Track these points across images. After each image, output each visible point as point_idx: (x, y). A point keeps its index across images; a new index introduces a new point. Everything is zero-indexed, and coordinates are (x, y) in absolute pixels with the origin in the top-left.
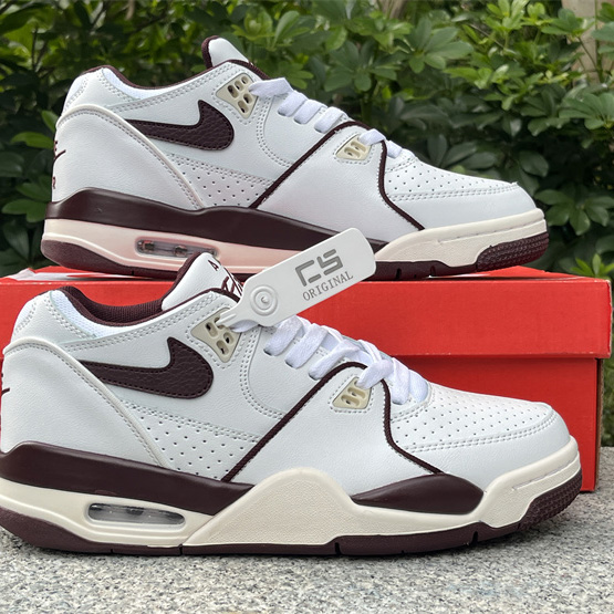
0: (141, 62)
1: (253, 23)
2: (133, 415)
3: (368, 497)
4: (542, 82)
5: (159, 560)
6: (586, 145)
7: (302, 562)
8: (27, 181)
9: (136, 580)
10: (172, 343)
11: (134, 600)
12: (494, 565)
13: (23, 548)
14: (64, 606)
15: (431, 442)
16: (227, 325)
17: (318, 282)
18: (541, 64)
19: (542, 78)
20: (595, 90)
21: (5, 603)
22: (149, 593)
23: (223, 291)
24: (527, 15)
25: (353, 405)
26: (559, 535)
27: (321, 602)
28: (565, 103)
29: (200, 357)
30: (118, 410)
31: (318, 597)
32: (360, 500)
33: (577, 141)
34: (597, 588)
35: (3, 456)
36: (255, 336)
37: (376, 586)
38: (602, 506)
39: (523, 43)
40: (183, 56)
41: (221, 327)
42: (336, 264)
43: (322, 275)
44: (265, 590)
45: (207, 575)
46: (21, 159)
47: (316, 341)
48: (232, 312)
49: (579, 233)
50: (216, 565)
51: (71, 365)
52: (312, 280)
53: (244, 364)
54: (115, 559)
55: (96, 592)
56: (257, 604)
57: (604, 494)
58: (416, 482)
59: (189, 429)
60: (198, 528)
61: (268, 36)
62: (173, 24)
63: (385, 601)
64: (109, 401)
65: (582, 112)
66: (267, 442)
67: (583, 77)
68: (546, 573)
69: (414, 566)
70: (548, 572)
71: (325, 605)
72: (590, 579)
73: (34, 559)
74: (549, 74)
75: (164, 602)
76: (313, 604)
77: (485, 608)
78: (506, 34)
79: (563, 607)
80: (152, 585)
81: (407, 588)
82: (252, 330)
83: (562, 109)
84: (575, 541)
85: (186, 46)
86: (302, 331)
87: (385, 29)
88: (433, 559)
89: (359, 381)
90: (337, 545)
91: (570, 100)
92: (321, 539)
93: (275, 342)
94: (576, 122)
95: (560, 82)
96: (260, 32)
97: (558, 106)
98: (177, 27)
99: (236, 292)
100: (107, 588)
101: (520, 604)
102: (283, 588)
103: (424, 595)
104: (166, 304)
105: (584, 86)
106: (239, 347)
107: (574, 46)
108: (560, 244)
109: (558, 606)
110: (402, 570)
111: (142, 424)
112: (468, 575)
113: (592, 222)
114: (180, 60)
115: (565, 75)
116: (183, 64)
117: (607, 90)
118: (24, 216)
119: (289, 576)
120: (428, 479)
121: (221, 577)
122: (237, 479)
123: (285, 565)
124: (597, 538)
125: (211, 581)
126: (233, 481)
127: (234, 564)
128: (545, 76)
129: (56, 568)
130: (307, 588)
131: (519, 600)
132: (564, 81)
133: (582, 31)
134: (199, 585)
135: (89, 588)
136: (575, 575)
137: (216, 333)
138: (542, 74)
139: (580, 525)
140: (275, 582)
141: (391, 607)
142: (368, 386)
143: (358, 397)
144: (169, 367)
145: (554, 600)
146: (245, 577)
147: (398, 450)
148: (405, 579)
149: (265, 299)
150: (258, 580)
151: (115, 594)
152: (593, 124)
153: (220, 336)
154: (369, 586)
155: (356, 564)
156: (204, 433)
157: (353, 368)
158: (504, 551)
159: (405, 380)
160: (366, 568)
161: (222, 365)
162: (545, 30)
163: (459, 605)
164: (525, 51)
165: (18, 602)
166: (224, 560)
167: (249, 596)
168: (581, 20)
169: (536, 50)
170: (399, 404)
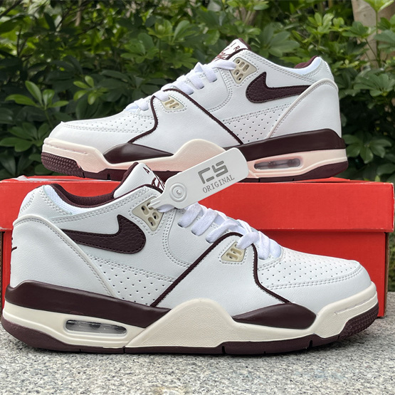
0: (86, 53)
1: (160, 27)
2: (95, 263)
3: (244, 317)
4: (342, 67)
5: (111, 356)
6: (370, 107)
7: (201, 358)
8: (15, 126)
9: (97, 368)
10: (120, 218)
11: (97, 380)
12: (323, 361)
13: (23, 350)
14: (52, 383)
15: (283, 283)
16: (155, 207)
17: (212, 181)
18: (342, 56)
19: (342, 65)
20: (376, 72)
21: (15, 381)
22: (106, 376)
23: (152, 186)
24: (333, 25)
25: (234, 259)
26: (363, 343)
27: (216, 381)
28: (358, 80)
29: (138, 227)
30: (85, 260)
31: (213, 379)
32: (238, 319)
33: (365, 105)
34: (389, 374)
35: (12, 290)
36: (173, 214)
37: (250, 372)
38: (389, 327)
39: (330, 43)
40: (113, 49)
41: (151, 209)
42: (223, 170)
43: (215, 177)
44: (179, 375)
45: (142, 366)
46: (11, 112)
47: (211, 218)
48: (158, 199)
49: (366, 162)
50: (147, 360)
51: (57, 232)
52: (209, 180)
53: (165, 232)
54: (83, 356)
55: (72, 375)
56: (175, 383)
57: (390, 319)
58: (273, 308)
59: (130, 273)
60: (135, 336)
61: (170, 35)
62: (106, 29)
63: (255, 381)
64: (80, 255)
65: (368, 86)
66: (179, 282)
67: (368, 64)
68: (356, 365)
69: (273, 361)
70: (357, 365)
71: (218, 383)
72: (384, 369)
73: (30, 355)
74: (347, 62)
75: (116, 381)
76: (210, 383)
77: (319, 385)
78: (319, 36)
79: (368, 385)
80: (108, 372)
81: (269, 373)
82: (171, 211)
83: (355, 83)
84: (373, 347)
85: (115, 43)
86: (202, 212)
87: (244, 32)
88: (284, 357)
89: (238, 244)
90: (223, 348)
91: (361, 78)
92: (213, 343)
93: (185, 219)
94: (364, 92)
95: (353, 67)
96: (165, 33)
97: (353, 82)
98: (109, 31)
99: (160, 187)
100: (79, 373)
101: (341, 383)
102: (190, 373)
103: (280, 378)
104: (116, 194)
105: (369, 69)
106: (162, 222)
107: (362, 45)
108: (354, 169)
109: (365, 384)
110: (265, 363)
111: (100, 270)
112: (307, 366)
113: (375, 156)
114: (110, 52)
115: (357, 63)
116: (113, 54)
117: (384, 72)
118: (13, 148)
119: (194, 366)
120: (281, 306)
121: (151, 367)
122: (160, 305)
123: (191, 360)
124: (387, 345)
125: (145, 369)
126: (158, 306)
127: (158, 359)
128: (344, 63)
129: (45, 361)
130: (206, 373)
131: (341, 381)
132: (356, 66)
133: (367, 35)
134: (137, 371)
135: (68, 373)
136: (374, 367)
137: (148, 212)
138: (342, 62)
139: (376, 337)
140: (185, 370)
141: (260, 384)
142: (244, 247)
143: (237, 254)
144: (117, 233)
145: (363, 381)
146: (165, 367)
147: (262, 288)
148: (267, 368)
149: (179, 191)
150: (174, 368)
151: (85, 376)
152: (375, 93)
153: (150, 214)
154: (245, 372)
155: (236, 360)
156: (139, 276)
157: (234, 236)
158: (329, 353)
159: (266, 244)
160: (242, 362)
161: (152, 232)
162: (344, 34)
163: (303, 384)
164: (331, 47)
165: (23, 381)
166: (152, 357)
167: (169, 378)
168: (367, 28)
169: (338, 47)
170: (263, 259)
